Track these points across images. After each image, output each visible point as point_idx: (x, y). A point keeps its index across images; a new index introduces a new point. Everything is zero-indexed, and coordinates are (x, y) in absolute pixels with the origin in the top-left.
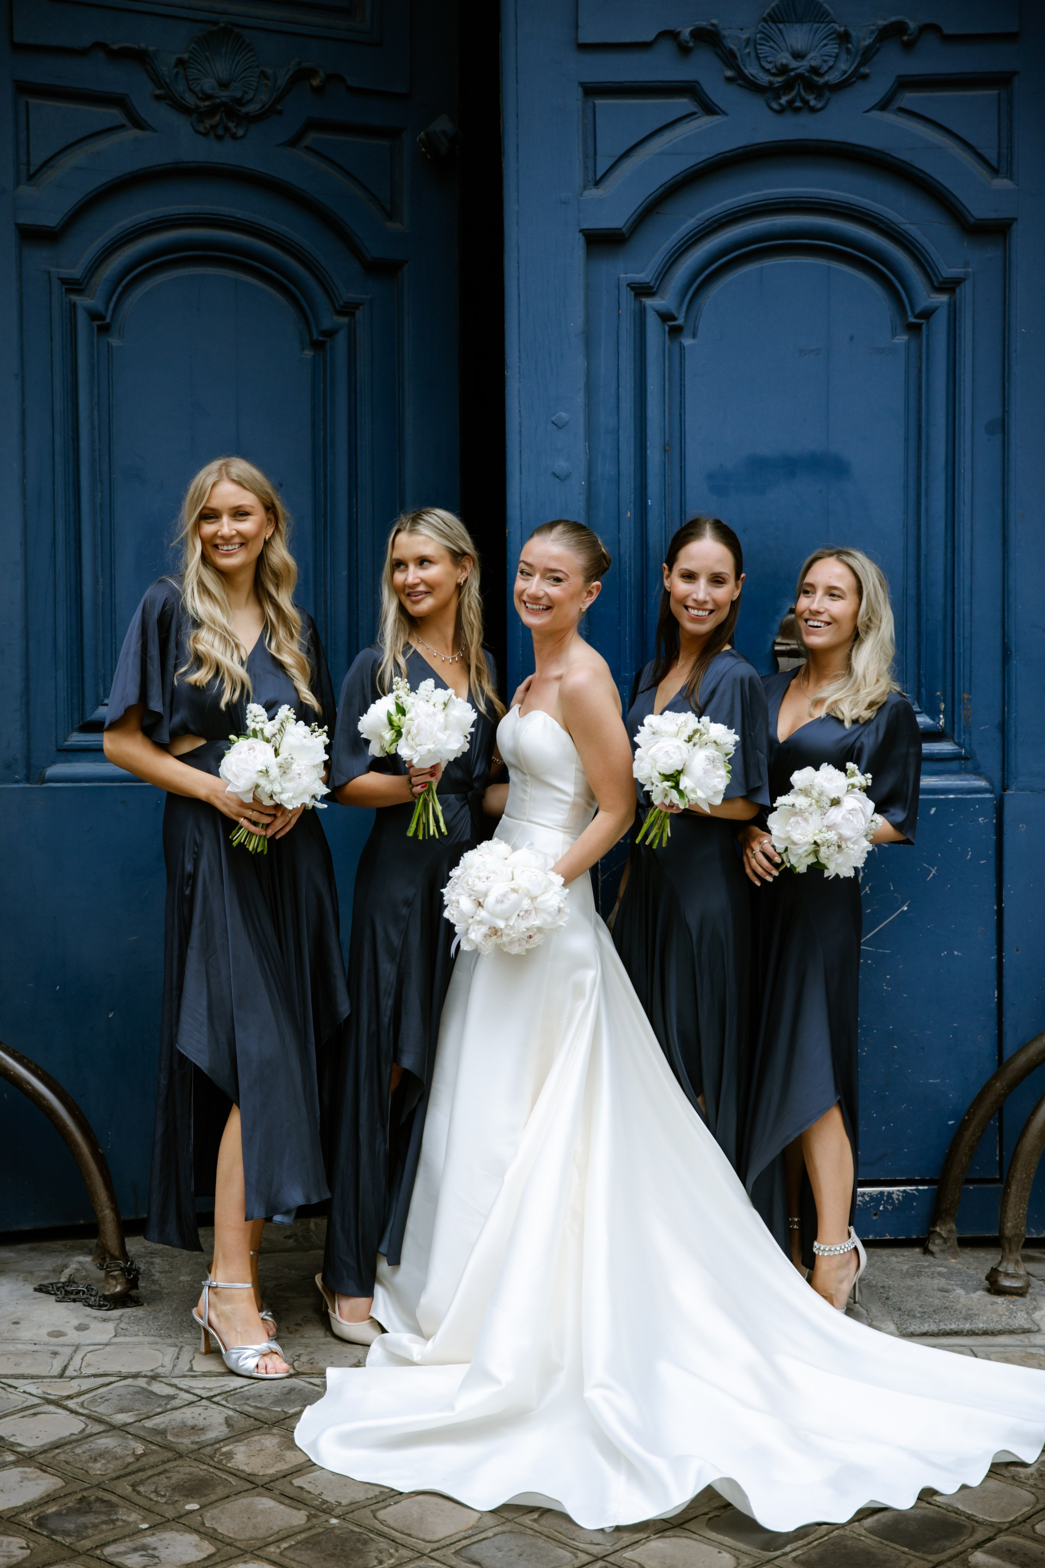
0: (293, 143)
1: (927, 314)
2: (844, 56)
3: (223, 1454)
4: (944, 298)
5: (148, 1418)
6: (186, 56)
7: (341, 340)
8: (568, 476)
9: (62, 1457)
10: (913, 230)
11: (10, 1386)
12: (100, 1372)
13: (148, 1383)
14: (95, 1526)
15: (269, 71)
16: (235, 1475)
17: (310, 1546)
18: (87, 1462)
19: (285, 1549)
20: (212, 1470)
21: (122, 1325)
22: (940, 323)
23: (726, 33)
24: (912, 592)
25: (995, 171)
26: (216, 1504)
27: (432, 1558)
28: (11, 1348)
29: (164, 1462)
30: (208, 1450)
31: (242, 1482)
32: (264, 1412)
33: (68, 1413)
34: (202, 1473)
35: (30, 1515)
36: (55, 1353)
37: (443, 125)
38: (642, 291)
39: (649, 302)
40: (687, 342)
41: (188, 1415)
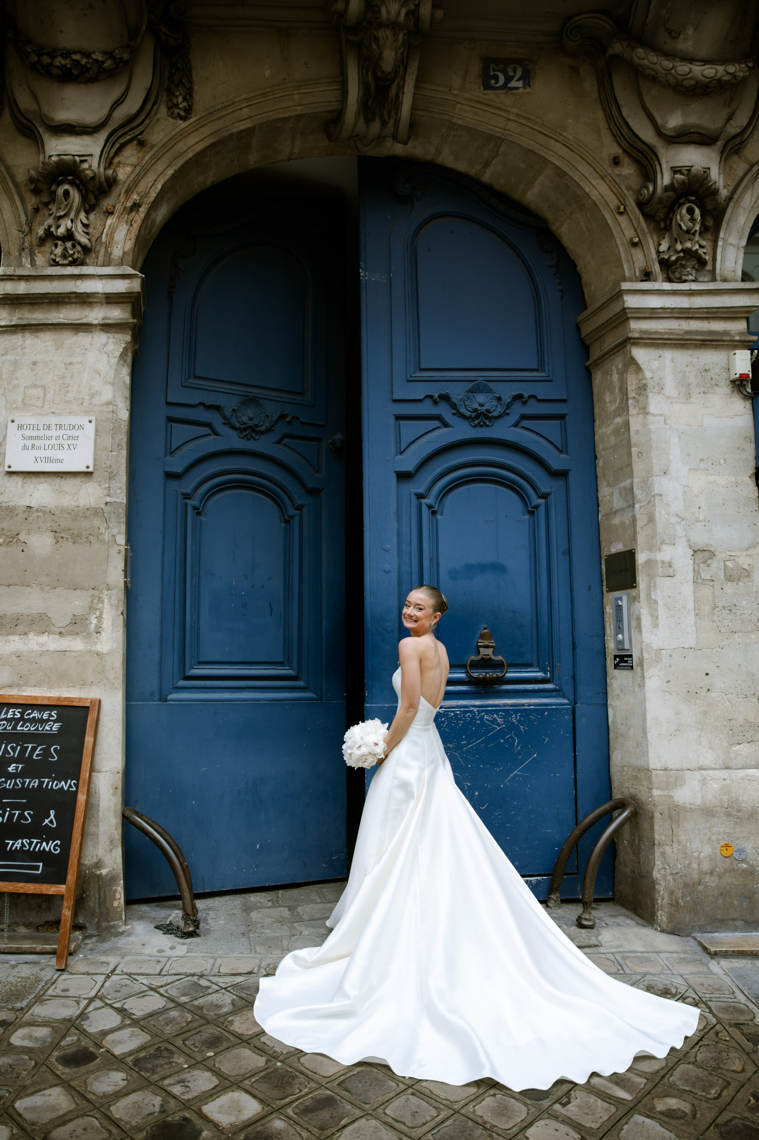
0: (279, 442)
1: (536, 507)
2: (499, 406)
3: (229, 1022)
4: (543, 501)
5: (196, 999)
6: (236, 408)
7: (296, 520)
8: (390, 571)
9: (152, 1022)
10: (530, 474)
11: (135, 980)
12: (177, 972)
13: (198, 979)
14: (162, 1066)
15: (269, 415)
16: (233, 1034)
17: (266, 1080)
18: (163, 1026)
19: (254, 1082)
20: (222, 1031)
21: (191, 947)
22: (542, 510)
23: (452, 396)
24: (534, 620)
25: (561, 452)
26: (222, 1053)
27: (326, 1088)
28: (139, 958)
29: (200, 1026)
30: (222, 1019)
31: (236, 1039)
32: (250, 997)
33: (159, 995)
34: (217, 1033)
35: (131, 1058)
36: (159, 962)
37: (339, 436)
38: (420, 496)
39: (423, 501)
40: (439, 517)
41: (214, 998)
